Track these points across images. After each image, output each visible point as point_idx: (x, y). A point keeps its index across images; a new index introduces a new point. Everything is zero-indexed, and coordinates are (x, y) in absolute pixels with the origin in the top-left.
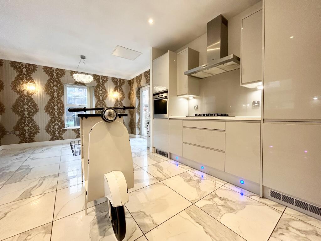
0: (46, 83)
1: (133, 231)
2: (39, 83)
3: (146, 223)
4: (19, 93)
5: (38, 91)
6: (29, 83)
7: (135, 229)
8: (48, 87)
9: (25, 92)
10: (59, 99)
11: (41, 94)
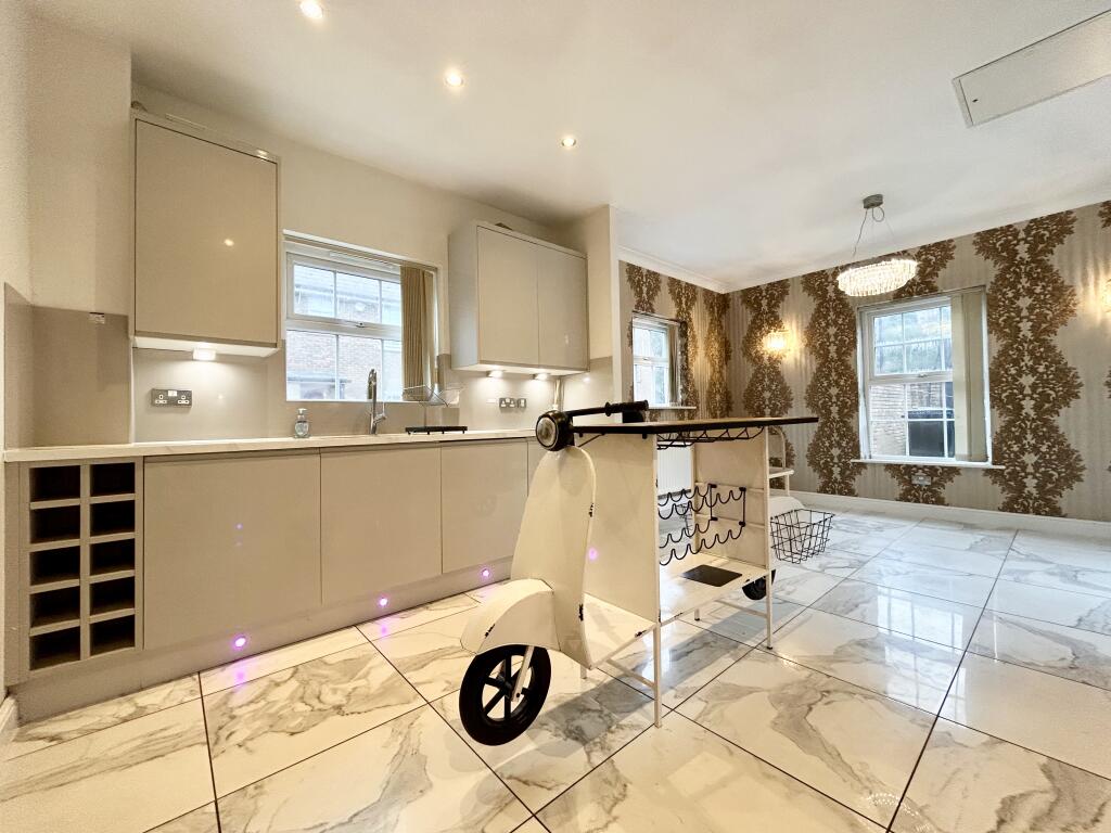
0: (807, 320)
1: (543, 784)
2: (794, 324)
3: (576, 813)
4: (756, 363)
5: (792, 349)
6: (772, 332)
7: (549, 786)
8: (814, 332)
9: (766, 357)
10: (843, 362)
11: (798, 354)
